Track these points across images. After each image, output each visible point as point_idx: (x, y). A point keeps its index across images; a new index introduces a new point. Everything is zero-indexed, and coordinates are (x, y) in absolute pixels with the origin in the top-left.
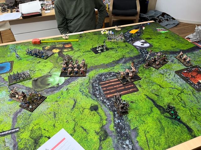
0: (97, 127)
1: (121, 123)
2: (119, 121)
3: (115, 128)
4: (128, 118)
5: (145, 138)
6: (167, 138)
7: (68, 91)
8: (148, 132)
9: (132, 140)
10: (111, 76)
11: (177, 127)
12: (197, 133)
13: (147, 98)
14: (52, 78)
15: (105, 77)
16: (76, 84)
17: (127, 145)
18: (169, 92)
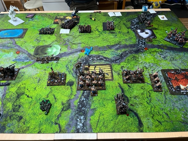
0: (65, 99)
1: (85, 101)
2: (85, 99)
3: (78, 103)
4: (93, 99)
5: (98, 118)
6: (116, 124)
7: (58, 64)
8: (103, 115)
9: (86, 117)
10: (99, 59)
11: (130, 118)
12: (145, 129)
13: (119, 86)
14: (51, 49)
15: (93, 59)
16: (66, 60)
17: (81, 120)
18: (142, 86)
